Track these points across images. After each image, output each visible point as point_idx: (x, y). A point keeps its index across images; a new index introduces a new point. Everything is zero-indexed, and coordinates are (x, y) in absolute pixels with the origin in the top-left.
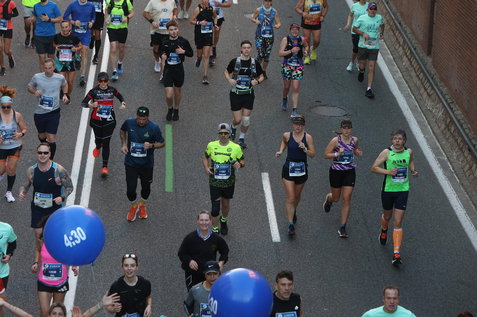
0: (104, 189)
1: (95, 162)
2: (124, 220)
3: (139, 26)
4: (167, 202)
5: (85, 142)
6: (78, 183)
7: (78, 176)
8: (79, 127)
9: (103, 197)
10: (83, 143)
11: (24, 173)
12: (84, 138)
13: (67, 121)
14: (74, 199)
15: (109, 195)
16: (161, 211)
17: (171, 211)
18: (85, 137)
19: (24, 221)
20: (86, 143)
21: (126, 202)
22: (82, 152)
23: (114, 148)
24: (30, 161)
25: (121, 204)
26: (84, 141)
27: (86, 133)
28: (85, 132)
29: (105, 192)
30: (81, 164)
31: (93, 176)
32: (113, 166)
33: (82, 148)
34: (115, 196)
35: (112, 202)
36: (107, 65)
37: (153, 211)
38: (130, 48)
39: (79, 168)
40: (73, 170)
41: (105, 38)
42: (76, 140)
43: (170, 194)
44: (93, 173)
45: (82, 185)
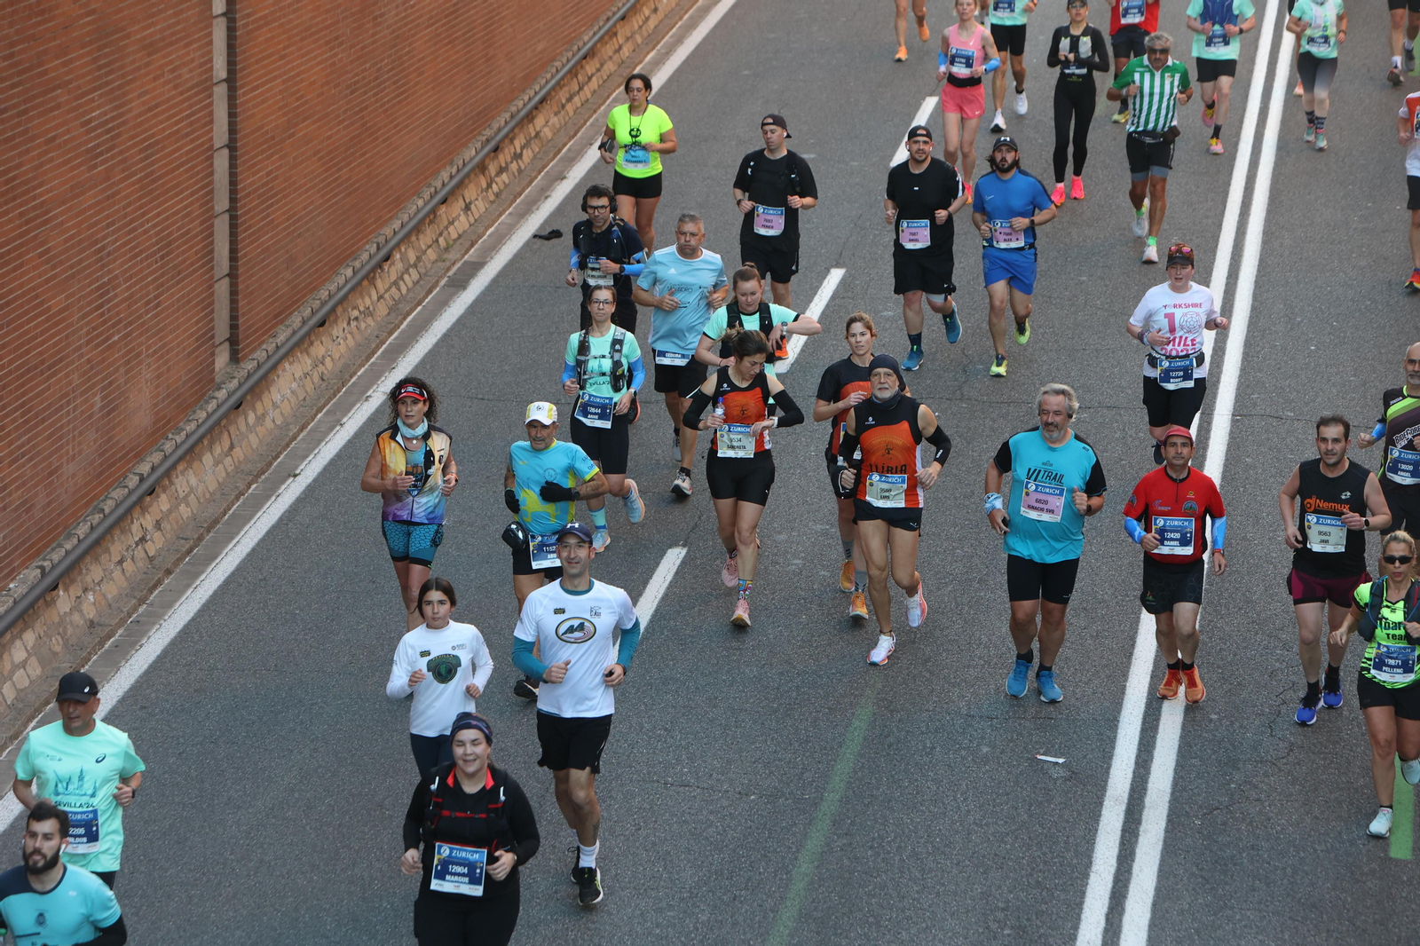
0: (1203, 844)
1: (1177, 761)
2: (1260, 937)
3: (1320, 357)
4: (1394, 891)
5: (1148, 699)
6: (1125, 823)
7: (1126, 801)
8: (1131, 654)
9: (1200, 866)
10: (1145, 701)
11: (967, 785)
12: (1147, 685)
13: (1097, 635)
14: (1113, 870)
15: (1216, 862)
16: (1377, 917)
17: (1407, 917)
18: (1150, 684)
19: (964, 928)
20: (1151, 702)
21: (1268, 885)
22: (1139, 729)
23: (1237, 720)
24: (985, 749)
25: (1254, 890)
26: (1145, 695)
27: (1153, 671)
28: (1151, 668)
29: (1208, 852)
30: (1137, 763)
31: (1170, 802)
32: (1231, 774)
33: (1141, 716)
34: (1235, 865)
35: (1226, 883)
36: (1221, 470)
37: (1351, 914)
38: (1292, 420)
39: (1130, 775)
40: (1111, 782)
41: (1217, 389)
42: (1123, 693)
43: (1405, 866)
44: (1173, 794)
45: (1137, 829)
